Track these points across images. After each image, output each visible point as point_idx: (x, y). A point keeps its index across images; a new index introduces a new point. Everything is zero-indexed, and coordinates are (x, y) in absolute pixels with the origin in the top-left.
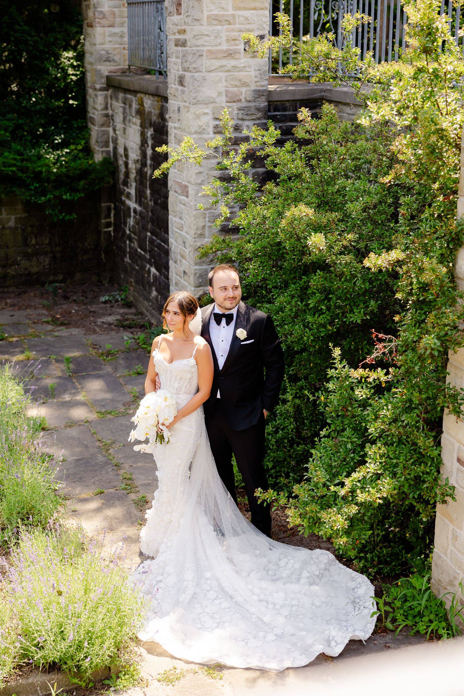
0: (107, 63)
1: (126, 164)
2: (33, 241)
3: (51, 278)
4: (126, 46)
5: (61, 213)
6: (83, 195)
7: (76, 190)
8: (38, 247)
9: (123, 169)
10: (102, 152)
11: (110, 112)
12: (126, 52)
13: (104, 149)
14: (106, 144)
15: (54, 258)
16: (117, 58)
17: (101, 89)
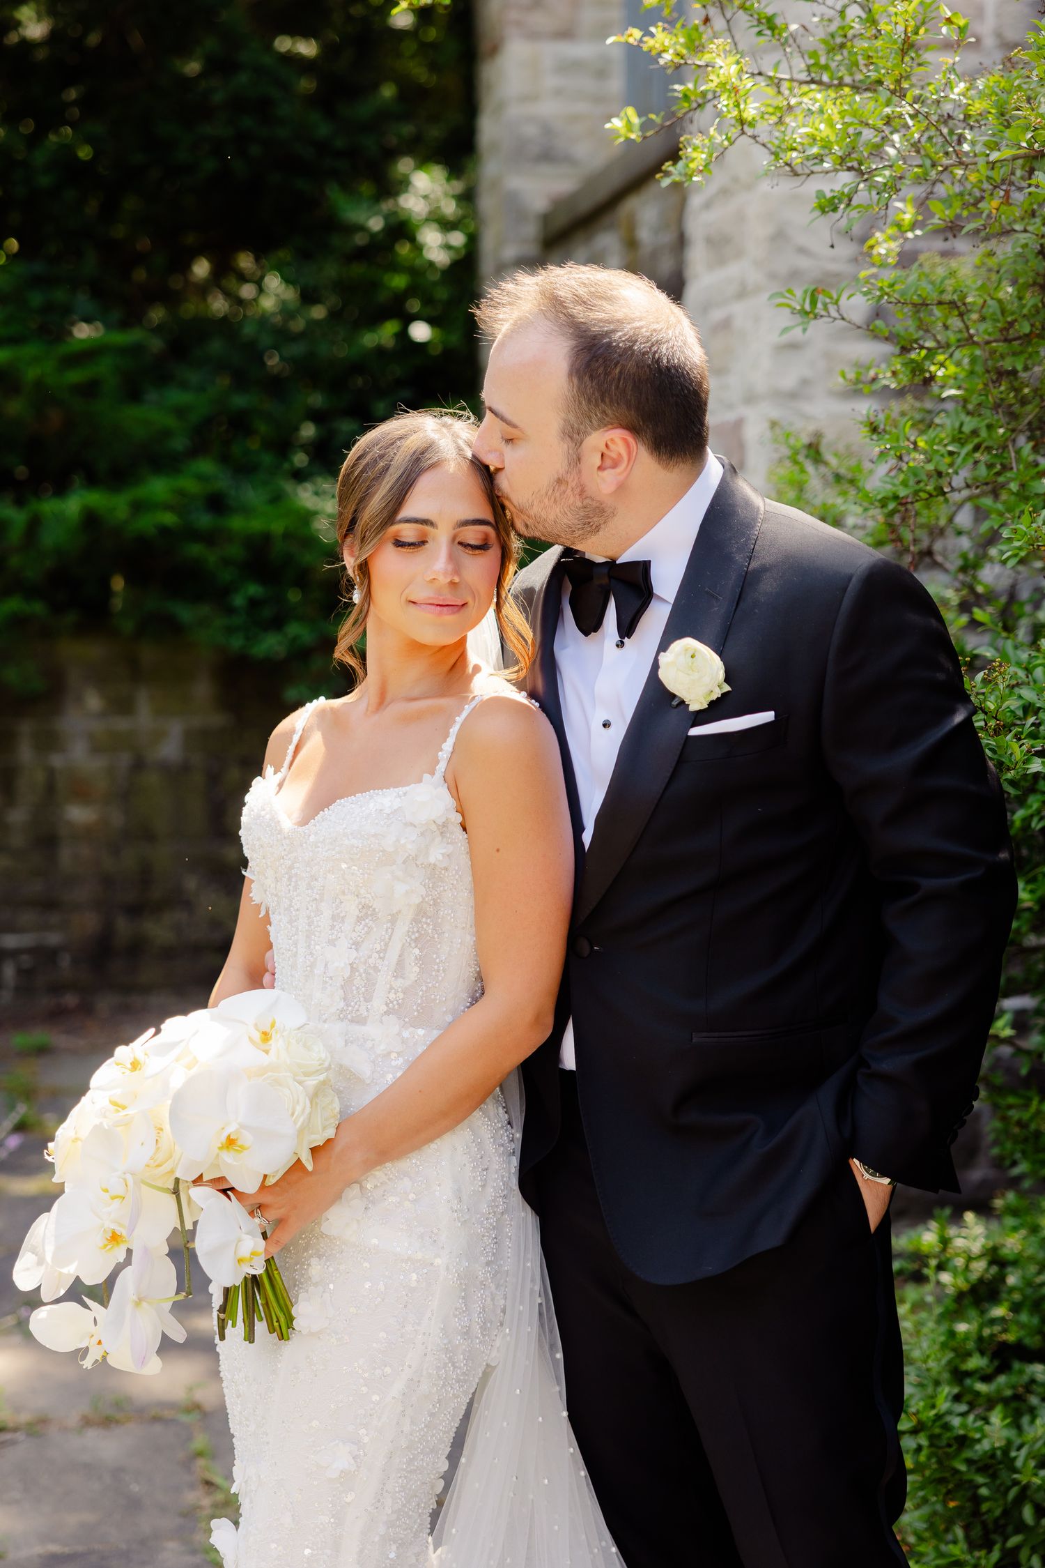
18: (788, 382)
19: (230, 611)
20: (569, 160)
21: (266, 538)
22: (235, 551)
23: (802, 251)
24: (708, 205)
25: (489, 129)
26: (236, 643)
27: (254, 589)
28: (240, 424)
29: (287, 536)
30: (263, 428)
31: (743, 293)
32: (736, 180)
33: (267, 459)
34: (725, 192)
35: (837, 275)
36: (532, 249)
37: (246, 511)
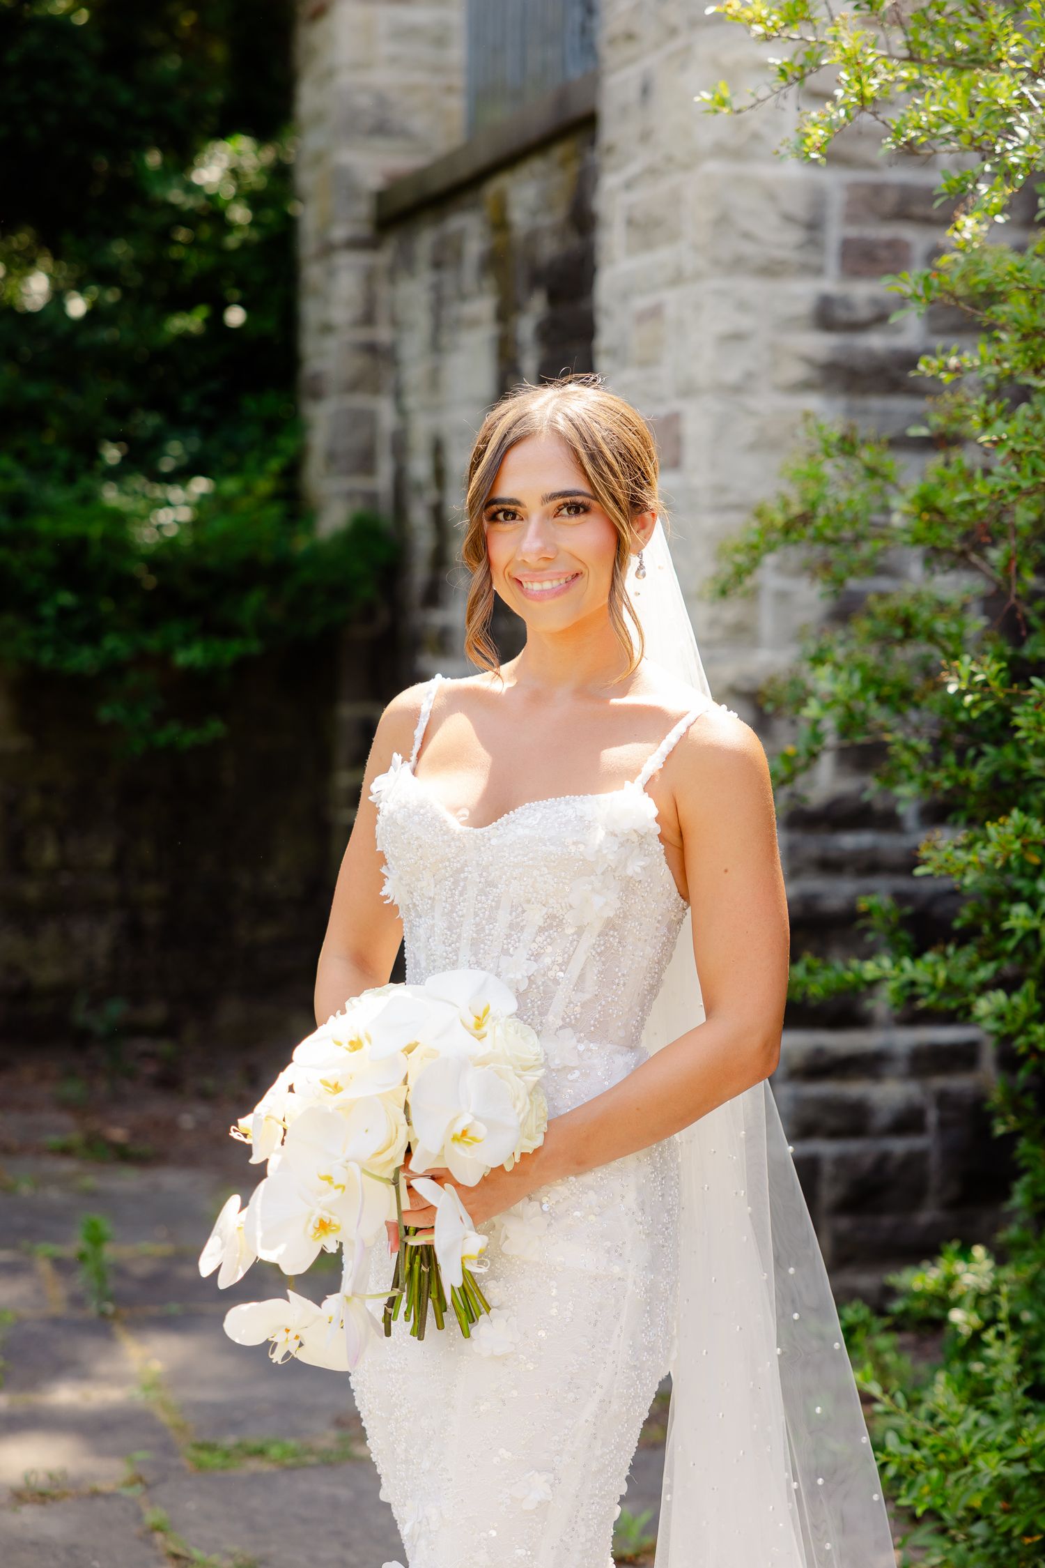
0: (380, 143)
1: (438, 513)
2: (50, 854)
3: (116, 1009)
4: (459, 80)
5: (160, 719)
6: (254, 646)
7: (228, 631)
8: (65, 880)
9: (423, 541)
10: (350, 495)
11: (383, 334)
12: (456, 105)
13: (359, 483)
14: (365, 462)
15: (133, 932)
16: (419, 123)
17: (355, 244)
18: (732, 374)
19: (38, 621)
20: (404, 134)
21: (82, 543)
22: (44, 556)
23: (747, 236)
24: (629, 185)
25: (308, 97)
26: (47, 657)
27: (66, 598)
28: (33, 417)
29: (106, 540)
30: (55, 420)
31: (677, 279)
32: (669, 159)
33: (63, 456)
34: (652, 172)
35: (782, 263)
36: (364, 230)
37: (50, 511)
